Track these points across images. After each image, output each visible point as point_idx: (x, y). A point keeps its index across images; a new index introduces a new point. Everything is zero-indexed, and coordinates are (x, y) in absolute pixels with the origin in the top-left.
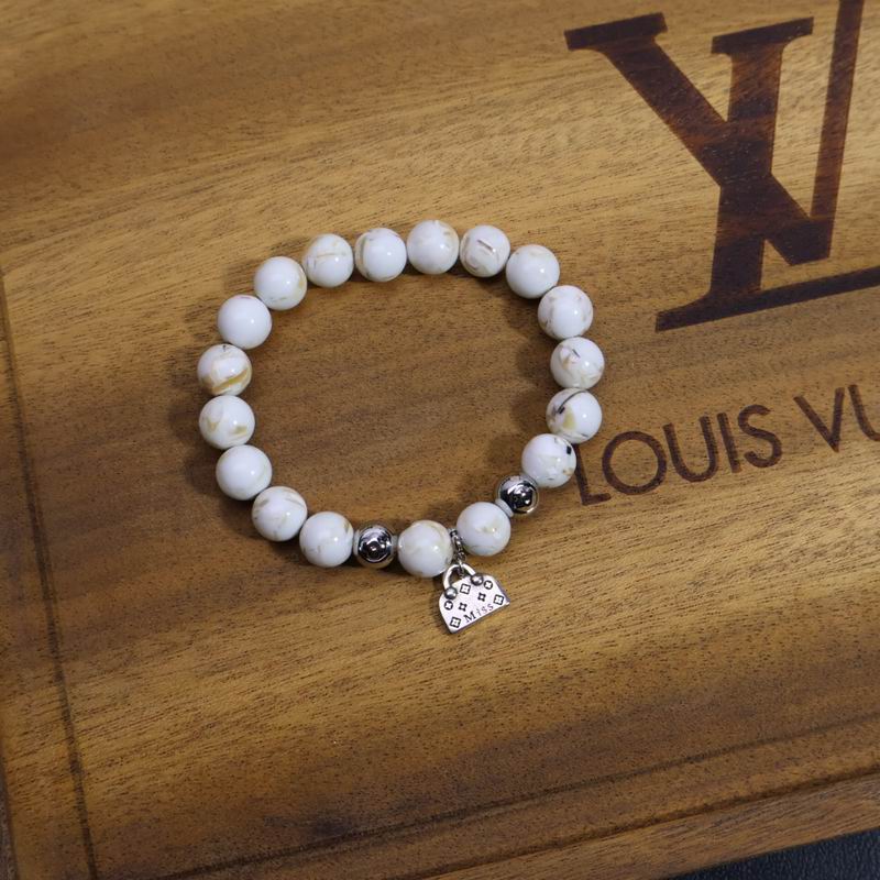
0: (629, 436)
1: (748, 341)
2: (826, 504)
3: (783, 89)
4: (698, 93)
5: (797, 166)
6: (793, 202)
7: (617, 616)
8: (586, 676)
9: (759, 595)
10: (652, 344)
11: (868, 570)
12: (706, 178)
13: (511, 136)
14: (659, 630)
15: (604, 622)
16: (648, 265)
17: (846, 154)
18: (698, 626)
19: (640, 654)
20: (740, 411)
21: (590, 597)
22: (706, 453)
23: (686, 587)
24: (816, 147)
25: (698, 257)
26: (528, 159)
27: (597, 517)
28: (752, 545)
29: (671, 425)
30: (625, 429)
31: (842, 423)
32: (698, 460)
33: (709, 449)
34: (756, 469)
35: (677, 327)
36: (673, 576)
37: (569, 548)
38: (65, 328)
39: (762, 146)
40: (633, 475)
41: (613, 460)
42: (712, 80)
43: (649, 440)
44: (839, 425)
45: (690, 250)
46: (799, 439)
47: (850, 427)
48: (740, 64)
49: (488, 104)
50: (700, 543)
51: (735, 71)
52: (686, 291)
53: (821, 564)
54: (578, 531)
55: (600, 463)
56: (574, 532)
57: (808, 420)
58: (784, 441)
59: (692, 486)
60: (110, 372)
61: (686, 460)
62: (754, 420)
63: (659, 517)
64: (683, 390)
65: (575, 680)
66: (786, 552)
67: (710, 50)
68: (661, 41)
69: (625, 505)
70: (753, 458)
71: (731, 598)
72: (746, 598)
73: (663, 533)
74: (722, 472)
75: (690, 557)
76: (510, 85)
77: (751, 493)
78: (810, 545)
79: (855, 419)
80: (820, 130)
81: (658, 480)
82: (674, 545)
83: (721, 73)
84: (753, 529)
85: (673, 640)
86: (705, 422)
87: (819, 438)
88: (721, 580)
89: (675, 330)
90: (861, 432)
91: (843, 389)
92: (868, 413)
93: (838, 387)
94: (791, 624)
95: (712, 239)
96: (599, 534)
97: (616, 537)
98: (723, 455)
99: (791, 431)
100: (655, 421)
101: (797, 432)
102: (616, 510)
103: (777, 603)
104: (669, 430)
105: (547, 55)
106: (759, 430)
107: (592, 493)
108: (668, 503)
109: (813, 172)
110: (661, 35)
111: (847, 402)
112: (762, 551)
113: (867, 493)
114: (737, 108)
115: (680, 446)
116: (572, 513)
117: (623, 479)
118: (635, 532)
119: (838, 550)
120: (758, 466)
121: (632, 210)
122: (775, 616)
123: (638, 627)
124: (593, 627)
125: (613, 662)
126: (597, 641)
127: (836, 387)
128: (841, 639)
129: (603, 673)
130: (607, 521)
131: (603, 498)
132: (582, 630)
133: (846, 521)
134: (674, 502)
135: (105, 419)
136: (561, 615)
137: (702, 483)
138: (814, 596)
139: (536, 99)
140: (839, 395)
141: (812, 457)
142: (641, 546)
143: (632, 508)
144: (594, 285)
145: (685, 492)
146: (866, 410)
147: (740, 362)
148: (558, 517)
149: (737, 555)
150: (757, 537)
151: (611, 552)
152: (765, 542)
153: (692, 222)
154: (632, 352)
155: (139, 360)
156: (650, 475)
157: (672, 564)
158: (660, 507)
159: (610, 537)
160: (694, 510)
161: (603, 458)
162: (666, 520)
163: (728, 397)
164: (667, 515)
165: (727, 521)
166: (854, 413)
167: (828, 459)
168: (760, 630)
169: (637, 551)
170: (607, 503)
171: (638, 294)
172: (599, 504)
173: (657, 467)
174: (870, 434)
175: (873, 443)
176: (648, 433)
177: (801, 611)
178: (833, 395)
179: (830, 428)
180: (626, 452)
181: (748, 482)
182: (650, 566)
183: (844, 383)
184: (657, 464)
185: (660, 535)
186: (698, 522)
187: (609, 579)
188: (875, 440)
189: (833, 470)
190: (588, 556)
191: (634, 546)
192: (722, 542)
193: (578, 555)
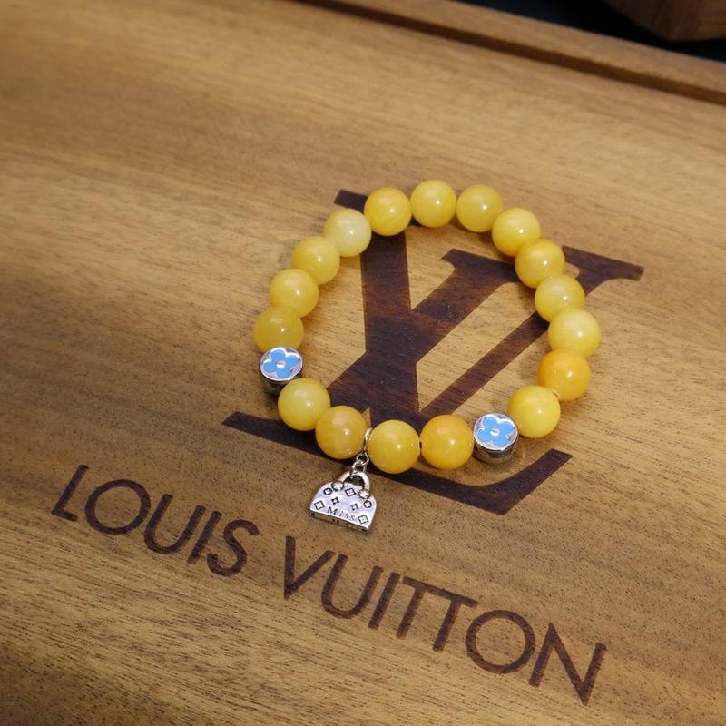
0: (132, 485)
1: (288, 472)
2: (241, 633)
3: (477, 312)
4: (407, 280)
5: (442, 370)
6: (415, 394)
9: (121, 669)
10: (211, 430)
11: (229, 709)
12: (361, 340)
13: (239, 235)
14: (20, 643)
17: (489, 384)
18: (52, 660)
20: (235, 519)
22: (179, 535)
23: (71, 624)
24: (469, 365)
26: (237, 256)
27: (54, 528)
28: (151, 626)
29: (171, 497)
30: (133, 478)
31: (310, 579)
32: (168, 535)
33: (185, 532)
34: (208, 570)
35: (242, 430)
36: (68, 608)
37: (11, 537)
39: (426, 341)
40: (109, 515)
41: (104, 495)
42: (426, 276)
43: (145, 498)
44: (306, 579)
46: (263, 569)
47: (314, 586)
48: (457, 276)
49: (242, 207)
50: (112, 598)
51: (450, 280)
53: (193, 678)
54: (28, 529)
55: (93, 491)
56: (25, 528)
57: (283, 560)
58: (250, 562)
59: (146, 552)
61: (159, 529)
62: (240, 534)
63: (99, 558)
64: (204, 478)
66: (174, 649)
67: (443, 256)
68: (409, 232)
69: (82, 533)
70: (213, 560)
71: (98, 656)
72: (107, 665)
73: (91, 572)
74: (179, 556)
75: (95, 603)
76: (268, 203)
77: (186, 586)
78: (198, 657)
79: (323, 582)
81: (123, 531)
82: (91, 586)
83: (437, 275)
84: (164, 615)
85: (22, 658)
86: (200, 510)
87: (281, 579)
88: (102, 637)
90: (319, 596)
91: (335, 554)
92: (338, 584)
93: (332, 550)
94: (127, 709)
96: (43, 541)
97: (54, 552)
98: (191, 544)
99: (262, 559)
100: (162, 486)
101: (266, 564)
102: (72, 532)
103: (130, 686)
104: (166, 499)
105: (314, 198)
106: (237, 543)
107: (65, 509)
108: (116, 552)
109: (451, 381)
110: (414, 228)
111: (329, 565)
112: (156, 636)
113: (282, 646)
114: (427, 306)
115: (165, 516)
116: (37, 513)
117: (99, 514)
118: (70, 557)
119: (219, 675)
120: (213, 570)
122: (119, 695)
127: (328, 548)
130: (58, 536)
131: (71, 517)
133: (245, 658)
134: (122, 554)
137: (156, 555)
138: (165, 699)
139: (280, 221)
140: (327, 556)
141: (261, 590)
142: (66, 571)
143: (86, 538)
144: (206, 365)
145: (136, 552)
146: (339, 580)
147: (268, 484)
148: (24, 510)
149: (132, 626)
150: (162, 623)
151: (39, 561)
152: (165, 630)
153: (322, 364)
154: (191, 427)
156: (121, 523)
157: (76, 600)
158: (107, 551)
159: (49, 549)
160: (131, 570)
161: (98, 488)
162: (103, 564)
163: (234, 503)
164: (107, 560)
165: (150, 595)
166: (327, 577)
167: (274, 600)
168: (97, 697)
169: (59, 572)
170: (70, 523)
171: (233, 390)
172: (63, 520)
173: (132, 521)
174: (326, 602)
175: (322, 611)
176: (149, 492)
177: (143, 705)
178: (321, 554)
179: (296, 576)
180: (120, 495)
181: (192, 577)
182: (58, 590)
183: (338, 550)
184: (134, 518)
185: (87, 572)
186: (125, 581)
187: (18, 579)
188: (328, 610)
189: (270, 610)
190: (19, 552)
191: (60, 567)
192: (131, 608)
193: (13, 546)
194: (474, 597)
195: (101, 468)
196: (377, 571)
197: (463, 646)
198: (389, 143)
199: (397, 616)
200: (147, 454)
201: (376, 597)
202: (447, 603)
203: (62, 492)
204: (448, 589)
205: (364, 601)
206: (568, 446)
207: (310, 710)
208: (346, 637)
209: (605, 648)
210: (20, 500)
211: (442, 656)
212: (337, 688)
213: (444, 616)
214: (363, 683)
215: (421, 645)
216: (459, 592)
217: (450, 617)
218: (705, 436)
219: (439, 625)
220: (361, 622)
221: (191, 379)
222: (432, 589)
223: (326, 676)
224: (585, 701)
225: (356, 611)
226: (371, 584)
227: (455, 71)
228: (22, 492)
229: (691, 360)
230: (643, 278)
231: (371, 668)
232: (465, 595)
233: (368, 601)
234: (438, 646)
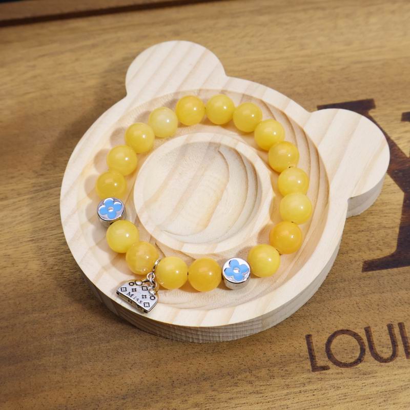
0: (343, 332)
10: (360, 279)
12: (396, 187)
16: (360, 234)
22: (391, 346)
25: (389, 231)
27: (321, 380)
29: (369, 327)
30: (340, 328)
32: (385, 350)
33: (392, 343)
35: (375, 270)
37: (302, 397)
38: (17, 248)
40: (345, 356)
41: (332, 346)
42: (401, 135)
43: (355, 335)
45: (385, 227)
50: (384, 401)
52: (381, 250)
54: (307, 388)
55: (324, 347)
56: (305, 388)
59: (381, 366)
60: (39, 274)
61: (378, 349)
63: (359, 383)
64: (377, 307)
67: (400, 119)
68: (372, 113)
69: (338, 374)
73: (361, 393)
74: (400, 358)
81: (359, 360)
82: (368, 401)
83: (406, 132)
86: (390, 327)
89: (374, 272)
95: (398, 221)
96: (321, 390)
97: (332, 393)
98: (401, 348)
100: (360, 324)
102: (333, 376)
104: (367, 330)
107: (318, 365)
108: (365, 374)
110: (372, 110)
115: (374, 340)
116: (305, 376)
117: (338, 358)
118: (343, 391)
130: (327, 383)
131: (325, 368)
134: (369, 374)
135: (32, 300)
137: (387, 364)
143: (343, 376)
145: (376, 368)
148: (296, 378)
151: (328, 402)
153: (387, 211)
154: (347, 283)
155: (56, 268)
156: (355, 357)
158: (360, 376)
159: (328, 393)
160: (382, 380)
161: (326, 344)
162: (364, 385)
163: (405, 313)
164: (364, 381)
169: (345, 403)
170: (327, 372)
171: (353, 250)
172: (322, 372)
173: (359, 352)
176: (355, 331)
180: (341, 341)
184: (359, 350)
185: (359, 394)
186: (384, 388)
190: (314, 403)
191: (343, 399)
192: (398, 401)
193: (307, 402)
195: (318, 332)
198: (321, 67)
200: (337, 310)
203: (308, 356)
210: (289, 374)
227: (323, 9)
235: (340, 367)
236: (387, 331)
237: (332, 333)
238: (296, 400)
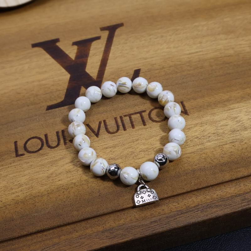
0: (33, 138)
3: (91, 52)
4: (67, 54)
5: (93, 68)
6: (91, 77)
7: (20, 188)
8: (8, 207)
9: (69, 179)
10: (45, 114)
12: (67, 73)
13: (12, 68)
14: (34, 191)
15: (16, 190)
16: (46, 95)
17: (108, 65)
18: (47, 189)
19: (27, 199)
21: (13, 183)
22: (57, 141)
23: (45, 178)
24: (99, 64)
25: (61, 92)
26: (16, 72)
27: (20, 160)
28: (68, 165)
29: (47, 134)
30: (32, 136)
31: (100, 130)
32: (54, 143)
33: (58, 139)
34: (72, 144)
36: (41, 175)
37: (9, 169)
40: (33, 148)
41: (27, 145)
42: (71, 51)
43: (40, 139)
45: (59, 90)
47: (103, 131)
50: (51, 165)
51: (78, 49)
52: (56, 100)
54: (13, 165)
56: (11, 165)
57: (90, 130)
59: (51, 150)
61: (50, 143)
63: (39, 159)
64: (52, 125)
65: (4, 208)
67: (71, 45)
68: (58, 44)
69: (29, 156)
70: (71, 141)
71: (59, 180)
73: (40, 163)
74: (61, 146)
75: (47, 170)
76: (14, 57)
79: (104, 129)
80: (100, 60)
81: (40, 149)
82: (43, 167)
83: (74, 49)
84: (69, 160)
85: (38, 194)
86: (57, 133)
87: (93, 134)
88: (57, 175)
89: (52, 110)
90: (106, 132)
91: (102, 121)
92: (108, 127)
94: (78, 187)
95: (66, 87)
96: (19, 165)
97: (25, 166)
98: (62, 141)
100: (42, 133)
102: (27, 158)
103: (74, 181)
104: (46, 136)
105: (26, 50)
107: (19, 154)
108: (43, 155)
109: (98, 69)
111: (102, 124)
112: (71, 166)
113: (107, 148)
114: (77, 57)
115: (49, 139)
116: (12, 160)
117: (30, 149)
121: (44, 82)
122: (73, 185)
123: (27, 191)
124: (13, 191)
125: (17, 202)
126: (13, 196)
127: (99, 121)
128: (94, 190)
129: (13, 205)
130: (23, 161)
132: (8, 193)
134: (45, 154)
136: (3, 189)
137: (54, 149)
139: (21, 59)
140: (100, 123)
142: (33, 167)
143: (31, 157)
144: (29, 101)
145: (48, 152)
148: (7, 161)
149: (63, 168)
151: (22, 170)
153: (61, 84)
154: (38, 116)
156: (38, 148)
157: (41, 172)
158: (40, 156)
159: (23, 166)
160: (51, 156)
161: (24, 144)
162: (41, 160)
164: (42, 158)
165: (61, 159)
166: (104, 127)
167: (95, 140)
168: (67, 189)
170: (23, 156)
171: (42, 102)
172: (21, 157)
173: (41, 146)
174: (109, 132)
175: (109, 135)
176: (40, 137)
177: (82, 183)
178: (98, 123)
179: (96, 132)
180: (32, 142)
181: (69, 148)
182: (34, 173)
183: (102, 120)
185: (39, 164)
186: (51, 160)
187: (20, 177)
188: (111, 134)
189: (96, 142)
190: (15, 171)
191: (30, 168)
192: (58, 165)
193: (12, 171)
194: (144, 110)
195: (21, 139)
196: (116, 119)
197: (150, 121)
198: (35, 28)
199: (129, 124)
200: (31, 129)
201: (120, 124)
202: (139, 115)
203: (15, 151)
204: (136, 112)
205: (118, 127)
206: (138, 67)
207: (126, 157)
208: (121, 136)
209: (183, 102)
210: (4, 160)
211: (147, 126)
212: (128, 148)
213: (140, 118)
214: (134, 143)
215: (140, 127)
216: (139, 111)
217: (142, 117)
218: (167, 48)
219: (141, 120)
220: (121, 131)
221: (28, 106)
222: (132, 114)
223: (123, 148)
224: (188, 115)
225: (118, 130)
226: (117, 122)
228: (3, 157)
229: (150, 35)
230: (125, 25)
231: (133, 139)
232: (141, 110)
233: (119, 126)
234: (144, 125)
235: (30, 153)
236: (56, 135)
237: (28, 139)
238: (6, 171)
